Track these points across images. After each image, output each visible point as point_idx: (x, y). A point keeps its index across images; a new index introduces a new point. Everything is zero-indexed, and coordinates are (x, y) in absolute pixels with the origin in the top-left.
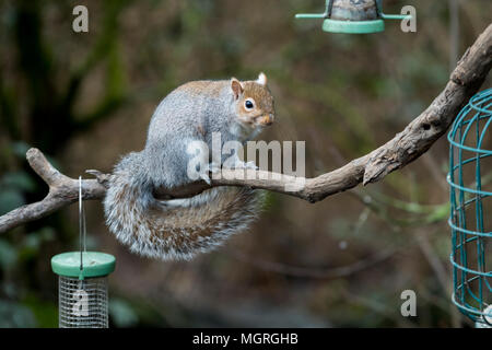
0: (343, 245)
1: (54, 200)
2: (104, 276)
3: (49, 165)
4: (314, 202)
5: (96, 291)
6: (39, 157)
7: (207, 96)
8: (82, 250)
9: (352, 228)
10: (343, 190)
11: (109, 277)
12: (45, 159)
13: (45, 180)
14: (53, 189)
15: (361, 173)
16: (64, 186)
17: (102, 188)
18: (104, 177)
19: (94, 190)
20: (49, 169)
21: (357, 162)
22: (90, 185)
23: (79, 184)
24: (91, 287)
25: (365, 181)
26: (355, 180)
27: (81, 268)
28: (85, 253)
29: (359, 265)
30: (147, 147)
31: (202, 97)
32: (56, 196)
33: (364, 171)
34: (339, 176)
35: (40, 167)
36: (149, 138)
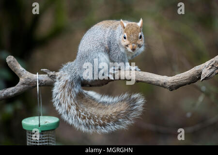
0: (189, 115)
1: (22, 86)
2: (53, 130)
3: (20, 66)
4: (172, 90)
5: (49, 139)
6: (14, 61)
7: (111, 29)
8: (40, 115)
9: (194, 105)
10: (189, 83)
11: (56, 130)
12: (17, 62)
13: (17, 74)
14: (22, 80)
15: (200, 74)
16: (28, 78)
17: (50, 79)
18: (52, 73)
19: (45, 81)
20: (19, 68)
21: (197, 68)
22: (44, 78)
23: (37, 77)
24: (46, 136)
25: (202, 79)
26: (196, 78)
27: (39, 126)
28: (41, 117)
29: (198, 126)
30: (78, 57)
31: (108, 29)
32: (23, 84)
33: (201, 73)
34: (187, 75)
35: (14, 67)
36: (79, 51)
